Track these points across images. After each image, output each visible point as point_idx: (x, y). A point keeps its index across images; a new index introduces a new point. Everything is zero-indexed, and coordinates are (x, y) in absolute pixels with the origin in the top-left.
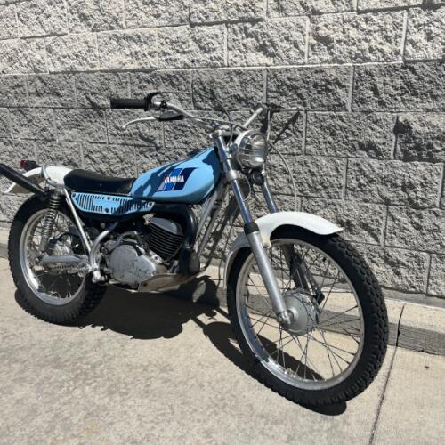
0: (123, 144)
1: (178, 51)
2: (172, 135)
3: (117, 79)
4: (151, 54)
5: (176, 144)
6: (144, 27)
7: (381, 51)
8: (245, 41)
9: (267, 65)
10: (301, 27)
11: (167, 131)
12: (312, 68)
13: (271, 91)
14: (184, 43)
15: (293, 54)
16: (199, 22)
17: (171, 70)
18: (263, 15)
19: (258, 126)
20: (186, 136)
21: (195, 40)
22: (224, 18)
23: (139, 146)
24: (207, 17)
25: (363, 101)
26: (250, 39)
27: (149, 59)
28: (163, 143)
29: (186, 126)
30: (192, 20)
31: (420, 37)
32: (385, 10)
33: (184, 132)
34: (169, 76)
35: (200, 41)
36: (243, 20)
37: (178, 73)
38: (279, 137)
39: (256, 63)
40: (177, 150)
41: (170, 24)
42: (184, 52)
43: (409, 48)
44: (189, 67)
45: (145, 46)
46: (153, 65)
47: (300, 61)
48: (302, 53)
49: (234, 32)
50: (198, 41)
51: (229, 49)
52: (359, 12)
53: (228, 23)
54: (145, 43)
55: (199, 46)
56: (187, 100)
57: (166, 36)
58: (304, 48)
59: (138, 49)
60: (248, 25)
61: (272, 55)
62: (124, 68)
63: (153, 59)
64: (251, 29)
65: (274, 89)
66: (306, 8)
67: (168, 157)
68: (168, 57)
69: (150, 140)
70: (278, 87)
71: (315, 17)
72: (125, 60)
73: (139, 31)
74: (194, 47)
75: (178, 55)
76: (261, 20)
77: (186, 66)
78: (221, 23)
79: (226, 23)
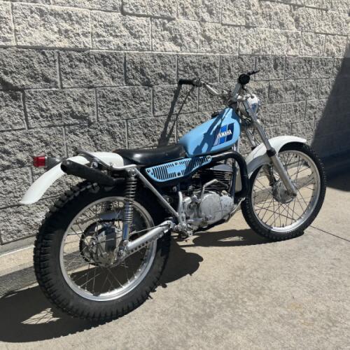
0: (49, 127)
1: (111, 34)
2: (105, 110)
3: (41, 57)
4: (85, 35)
5: (109, 117)
6: (75, 6)
7: (231, 48)
8: (163, 33)
9: (177, 52)
10: (196, 29)
11: (100, 106)
12: (202, 56)
13: (181, 70)
14: (117, 28)
15: (192, 45)
16: (130, 12)
17: (104, 50)
18: (174, 16)
19: (172, 95)
20: (119, 109)
21: (127, 27)
22: (150, 13)
23: (69, 125)
24: (137, 10)
25: (224, 76)
26: (166, 32)
27: (83, 39)
28: (95, 117)
29: (118, 100)
30: (125, 9)
31: (244, 42)
32: (232, 25)
33: (116, 105)
34: (103, 56)
35: (132, 28)
36: (163, 17)
37: (111, 54)
38: (185, 102)
39: (170, 49)
40: (110, 123)
41: (103, 9)
42: (117, 36)
43: (241, 47)
44: (121, 49)
45: (77, 26)
46: (87, 45)
47: (196, 51)
48: (197, 45)
49: (156, 24)
50: (129, 28)
51: (152, 37)
52: (223, 25)
53: (152, 17)
54: (77, 22)
55: (130, 33)
56: (120, 78)
57: (100, 19)
58: (198, 42)
59: (69, 28)
60: (166, 21)
61: (180, 45)
62: (51, 45)
63: (87, 39)
64: (168, 25)
65: (182, 69)
66: (199, 17)
67: (101, 131)
68: (101, 39)
69: (83, 117)
70: (184, 67)
71: (203, 23)
72: (53, 37)
73: (70, 9)
74: (126, 32)
75: (111, 38)
76: (174, 19)
77: (119, 48)
78: (147, 16)
79: (151, 17)
